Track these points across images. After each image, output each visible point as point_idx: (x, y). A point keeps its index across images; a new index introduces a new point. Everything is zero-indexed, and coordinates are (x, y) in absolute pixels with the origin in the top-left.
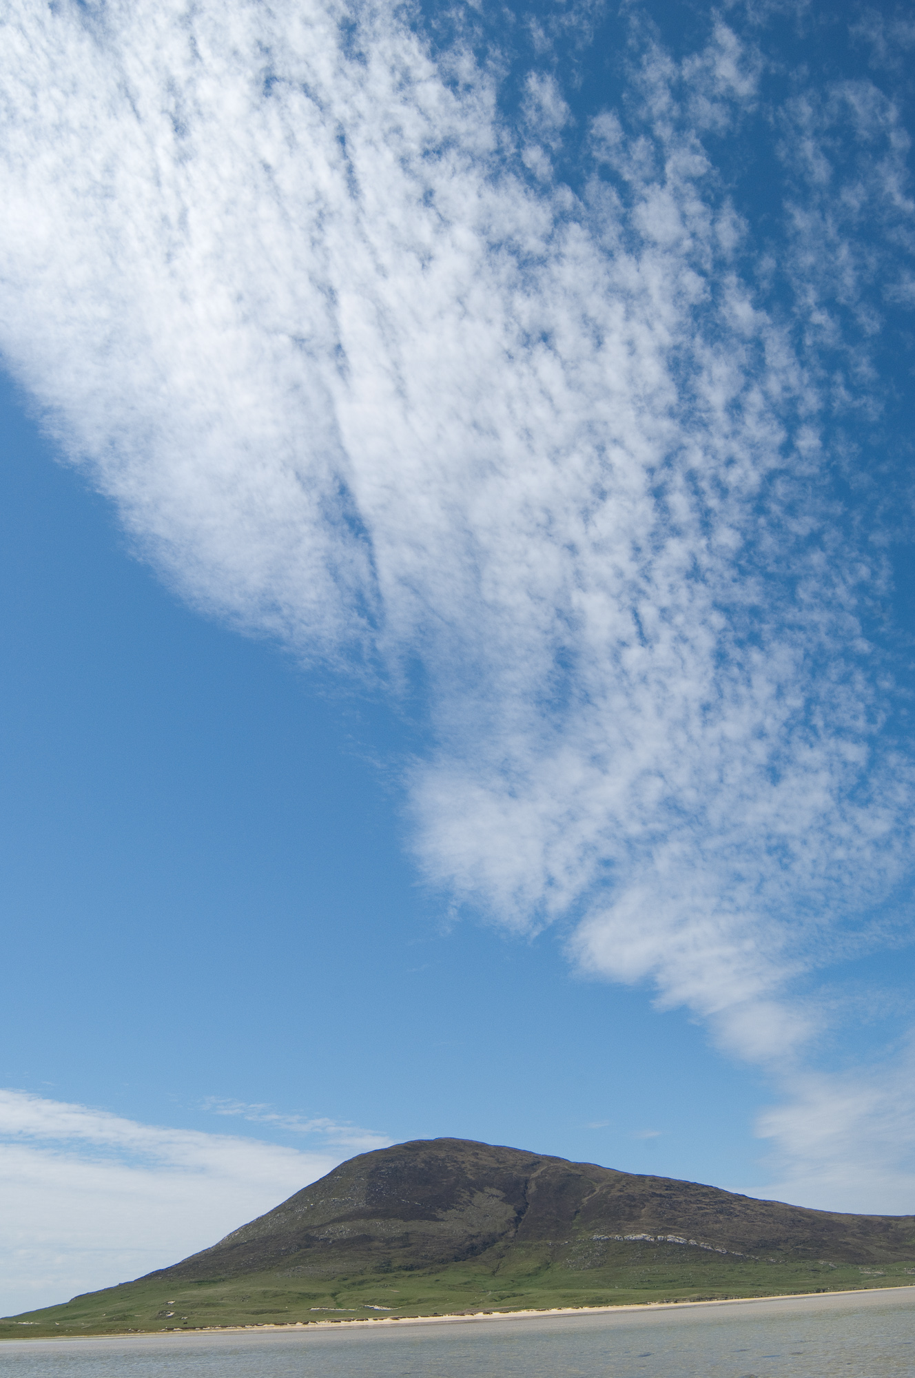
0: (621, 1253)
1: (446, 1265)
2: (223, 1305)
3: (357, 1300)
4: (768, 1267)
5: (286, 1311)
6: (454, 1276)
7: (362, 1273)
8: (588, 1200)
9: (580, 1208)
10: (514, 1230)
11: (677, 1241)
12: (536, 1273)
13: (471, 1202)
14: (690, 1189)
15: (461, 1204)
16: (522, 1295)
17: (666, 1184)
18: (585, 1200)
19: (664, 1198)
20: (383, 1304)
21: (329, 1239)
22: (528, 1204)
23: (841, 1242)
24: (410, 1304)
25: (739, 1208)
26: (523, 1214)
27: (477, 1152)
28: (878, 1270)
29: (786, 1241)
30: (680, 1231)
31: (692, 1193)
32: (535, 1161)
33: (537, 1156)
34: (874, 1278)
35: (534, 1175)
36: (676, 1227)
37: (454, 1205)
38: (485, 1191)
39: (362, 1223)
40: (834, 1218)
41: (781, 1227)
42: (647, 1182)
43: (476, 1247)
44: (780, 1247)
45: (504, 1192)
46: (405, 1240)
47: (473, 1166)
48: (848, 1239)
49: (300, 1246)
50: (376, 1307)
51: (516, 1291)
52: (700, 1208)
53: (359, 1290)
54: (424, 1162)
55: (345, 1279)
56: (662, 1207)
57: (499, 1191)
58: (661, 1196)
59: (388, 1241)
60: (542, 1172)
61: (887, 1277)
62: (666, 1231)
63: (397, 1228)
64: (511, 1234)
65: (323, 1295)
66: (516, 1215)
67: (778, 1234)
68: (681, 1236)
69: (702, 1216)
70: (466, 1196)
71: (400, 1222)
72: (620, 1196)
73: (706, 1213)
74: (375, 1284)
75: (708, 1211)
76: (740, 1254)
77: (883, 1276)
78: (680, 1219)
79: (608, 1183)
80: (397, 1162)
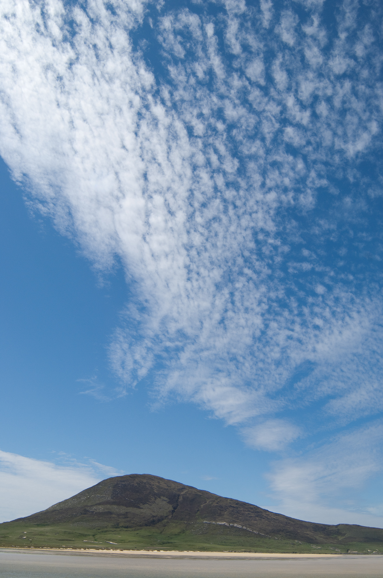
0: (214, 529)
1: (141, 527)
2: (47, 536)
3: (103, 538)
4: (273, 541)
5: (73, 541)
6: (144, 532)
7: (106, 527)
8: (203, 506)
9: (200, 509)
10: (171, 515)
11: (238, 526)
12: (179, 534)
13: (155, 502)
14: (246, 505)
15: (150, 502)
16: (172, 543)
17: (236, 502)
19: (234, 508)
20: (114, 541)
21: (94, 512)
22: (178, 505)
23: (305, 534)
24: (125, 542)
25: (265, 515)
26: (176, 509)
27: (160, 481)
28: (319, 546)
29: (283, 531)
30: (240, 522)
31: (246, 507)
32: (184, 487)
34: (317, 549)
35: (182, 493)
36: (238, 521)
37: (148, 503)
38: (161, 498)
39: (108, 506)
40: (303, 523)
41: (281, 524)
42: (229, 501)
43: (155, 521)
44: (280, 533)
45: (169, 499)
46: (126, 515)
47: (157, 487)
48: (308, 532)
49: (82, 514)
50: (111, 542)
51: (170, 541)
52: (249, 514)
53: (104, 534)
54: (137, 483)
55: (99, 529)
56: (234, 512)
57: (167, 499)
58: (233, 507)
59: (119, 515)
60: (185, 493)
62: (234, 522)
63: (123, 510)
64: (170, 517)
65: (89, 535)
66: (173, 509)
67: (280, 528)
68: (240, 525)
69: (250, 517)
70: (153, 499)
71: (124, 507)
72: (216, 506)
74: (111, 532)
75: (252, 515)
76: (263, 534)
77: (320, 549)
78: (240, 517)
79: (212, 500)
80: (126, 482)
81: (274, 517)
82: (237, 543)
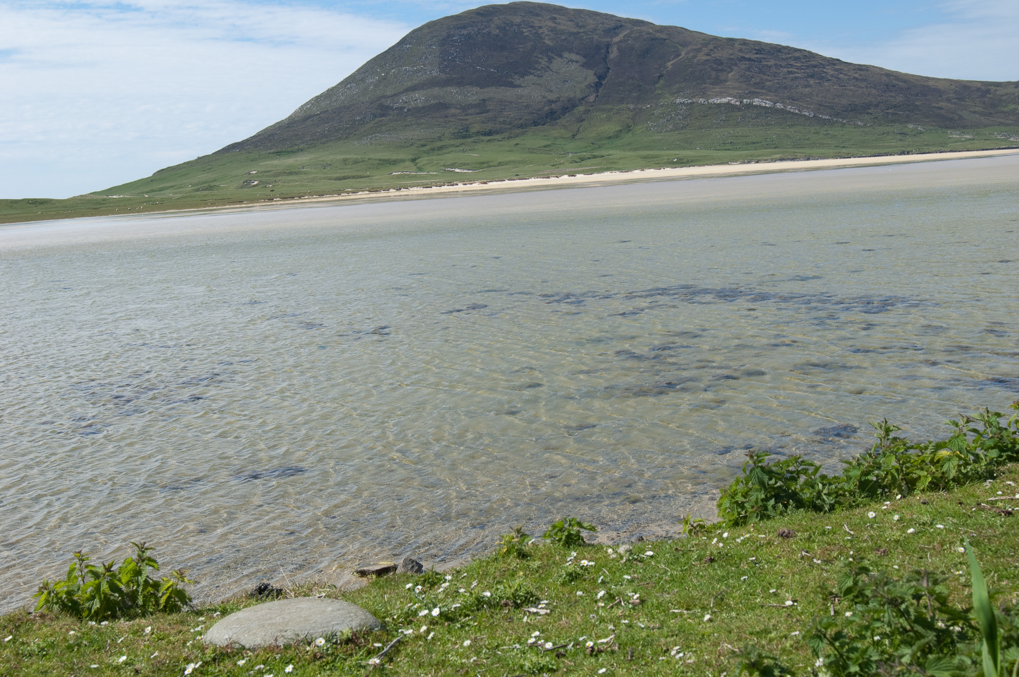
0: (704, 116)
1: (524, 130)
2: (305, 173)
3: (437, 164)
4: (854, 130)
5: (369, 176)
6: (533, 139)
7: (440, 139)
8: (672, 65)
9: (664, 72)
10: (595, 95)
11: (764, 104)
12: (617, 135)
13: (549, 68)
14: (782, 52)
15: (538, 70)
16: (603, 156)
18: (669, 65)
19: (753, 63)
20: (464, 167)
21: (404, 108)
22: (609, 69)
23: (934, 107)
24: (491, 166)
25: (832, 73)
26: (604, 79)
27: (555, 16)
28: (968, 134)
29: (877, 106)
30: (767, 95)
31: (784, 57)
32: (617, 25)
33: (620, 20)
34: (963, 141)
35: (616, 39)
36: (763, 91)
37: (532, 71)
38: (564, 56)
39: (436, 91)
40: (931, 83)
41: (874, 91)
42: (737, 45)
43: (555, 112)
44: (869, 111)
45: (584, 57)
46: (482, 107)
47: (551, 31)
48: (942, 104)
49: (375, 116)
50: (457, 170)
51: (596, 153)
52: (789, 73)
53: (438, 155)
54: (498, 27)
55: (423, 146)
56: (751, 72)
57: (578, 56)
58: (750, 59)
59: (465, 108)
60: (624, 37)
61: (975, 141)
62: (753, 94)
63: (473, 95)
64: (592, 98)
65: (403, 161)
66: (597, 80)
67: (869, 99)
68: (767, 100)
69: (792, 80)
70: (544, 62)
71: (476, 89)
72: (706, 61)
73: (797, 78)
74: (455, 149)
75: (798, 75)
76: (827, 117)
77: (971, 139)
78: (768, 83)
79: (694, 47)
80: (470, 29)
81: (856, 75)
82: (760, 142)
